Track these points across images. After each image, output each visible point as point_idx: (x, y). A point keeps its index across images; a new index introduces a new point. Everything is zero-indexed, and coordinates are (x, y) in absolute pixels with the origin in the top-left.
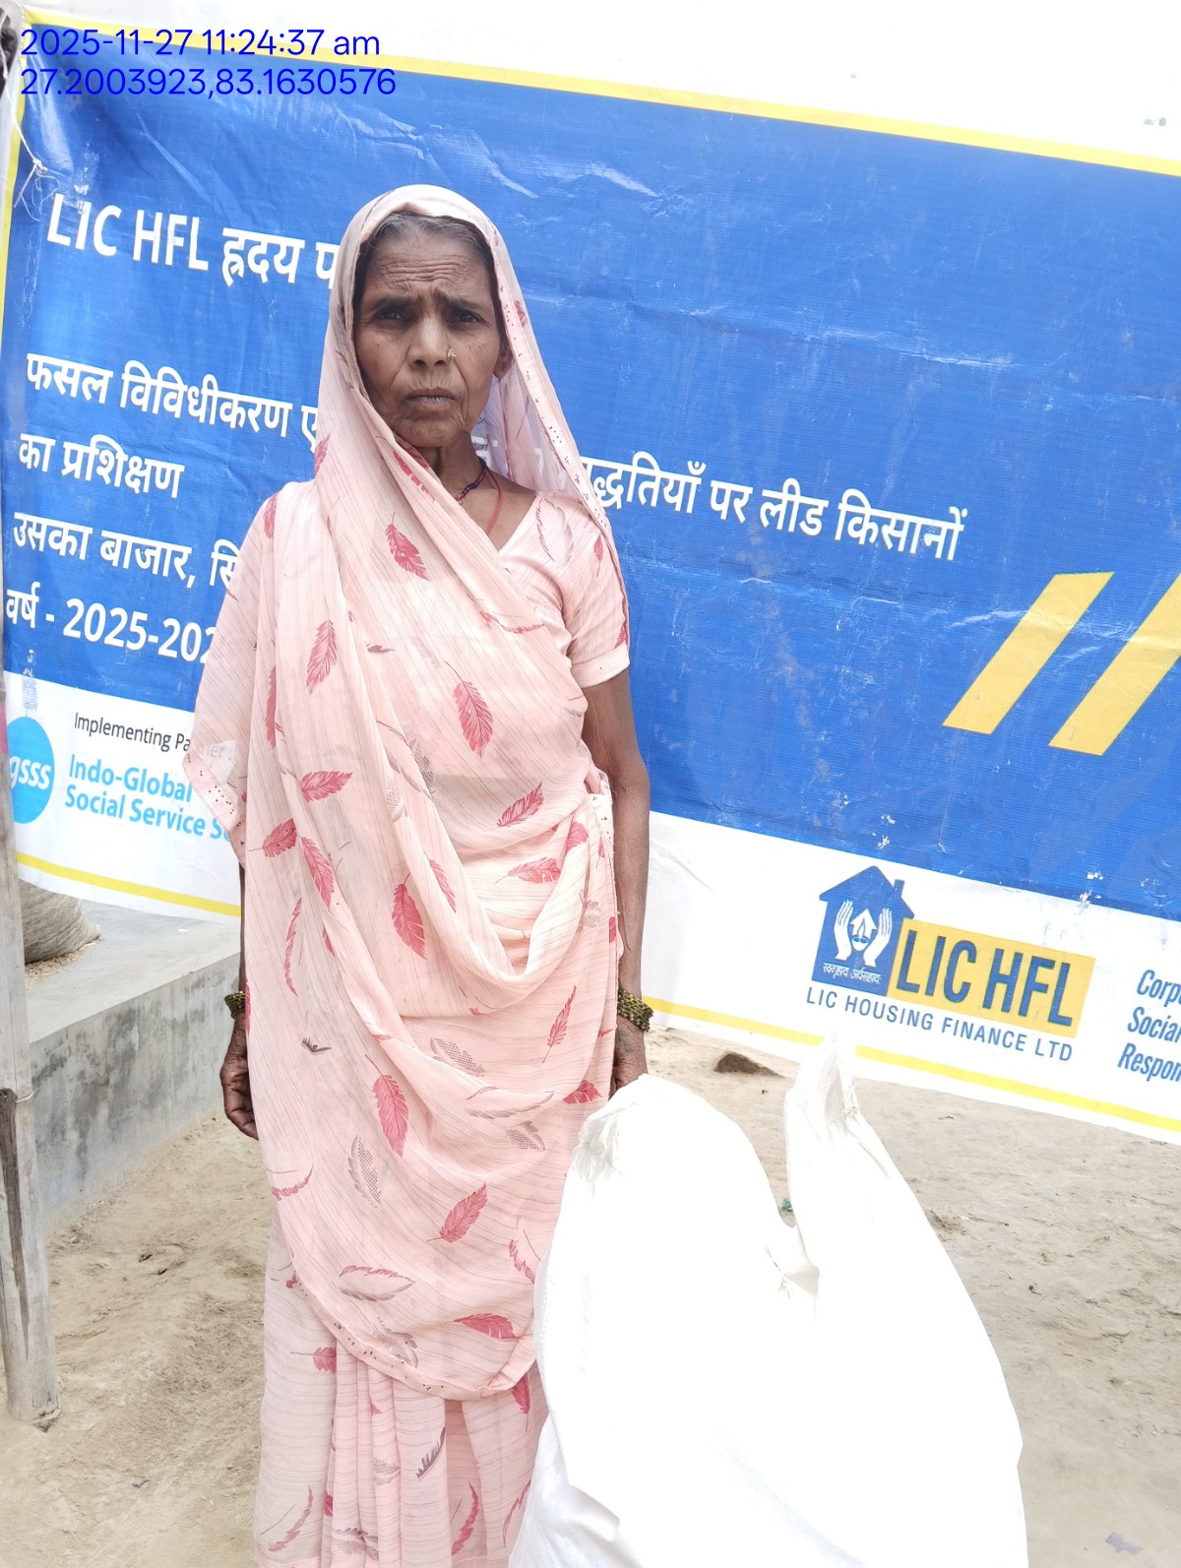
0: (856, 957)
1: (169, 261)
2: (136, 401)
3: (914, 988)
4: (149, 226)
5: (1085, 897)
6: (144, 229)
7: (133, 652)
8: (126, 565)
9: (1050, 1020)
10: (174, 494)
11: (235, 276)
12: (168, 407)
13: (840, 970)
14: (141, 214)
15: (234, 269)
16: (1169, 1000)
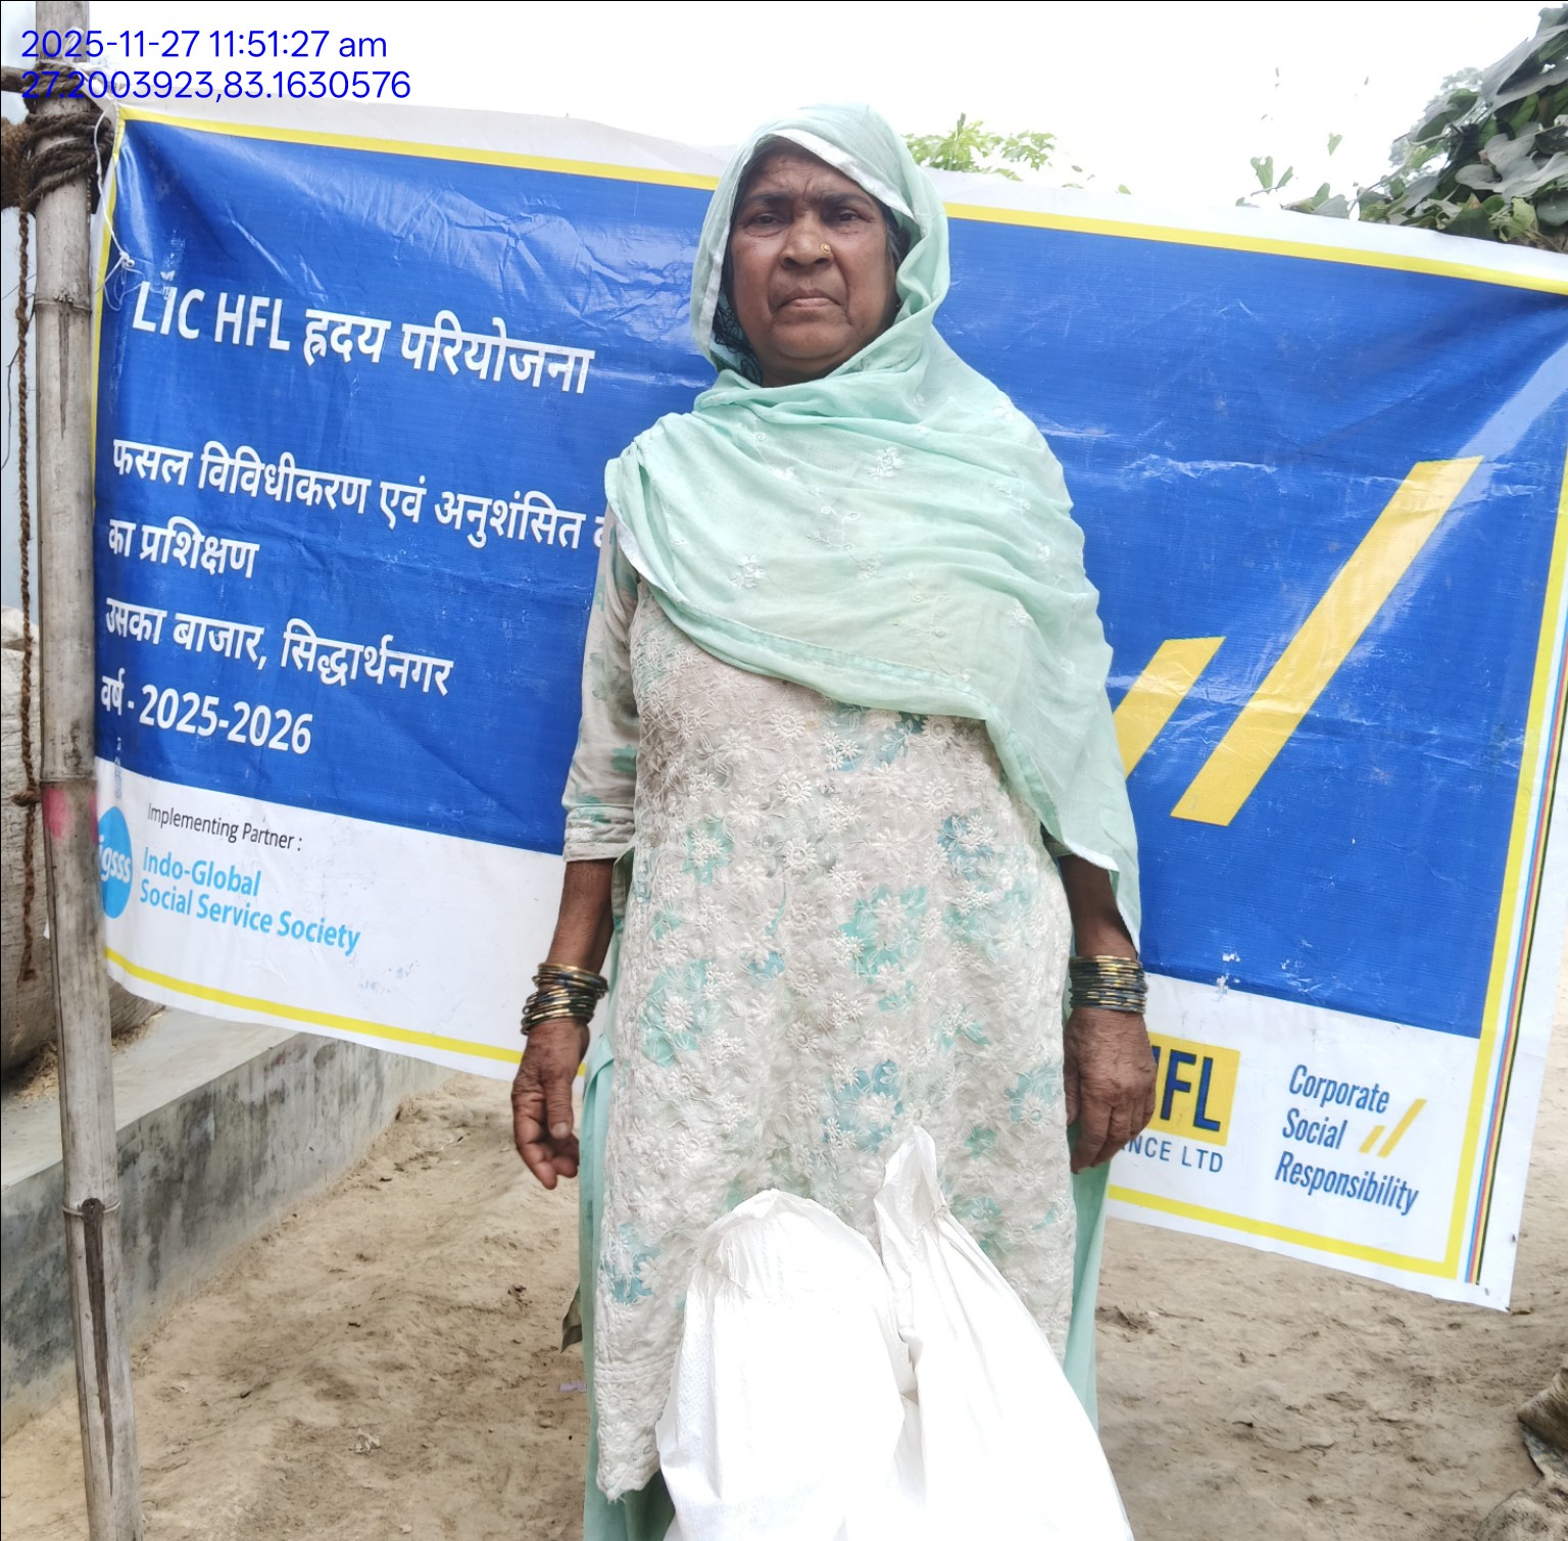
1: (250, 341)
2: (213, 481)
4: (231, 308)
5: (1222, 981)
6: (227, 311)
7: (203, 738)
8: (199, 648)
9: (1196, 1125)
10: (249, 574)
11: (316, 356)
12: (245, 487)
14: (223, 297)
15: (315, 349)
16: (1325, 1099)
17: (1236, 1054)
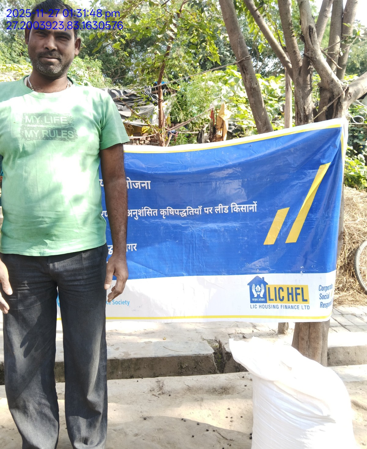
0: (259, 296)
3: (273, 300)
5: (301, 272)
9: (303, 301)
13: (256, 300)
16: (326, 290)
17: (307, 286)
